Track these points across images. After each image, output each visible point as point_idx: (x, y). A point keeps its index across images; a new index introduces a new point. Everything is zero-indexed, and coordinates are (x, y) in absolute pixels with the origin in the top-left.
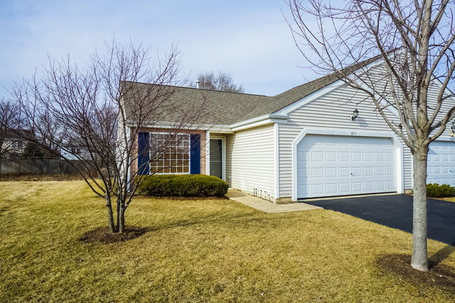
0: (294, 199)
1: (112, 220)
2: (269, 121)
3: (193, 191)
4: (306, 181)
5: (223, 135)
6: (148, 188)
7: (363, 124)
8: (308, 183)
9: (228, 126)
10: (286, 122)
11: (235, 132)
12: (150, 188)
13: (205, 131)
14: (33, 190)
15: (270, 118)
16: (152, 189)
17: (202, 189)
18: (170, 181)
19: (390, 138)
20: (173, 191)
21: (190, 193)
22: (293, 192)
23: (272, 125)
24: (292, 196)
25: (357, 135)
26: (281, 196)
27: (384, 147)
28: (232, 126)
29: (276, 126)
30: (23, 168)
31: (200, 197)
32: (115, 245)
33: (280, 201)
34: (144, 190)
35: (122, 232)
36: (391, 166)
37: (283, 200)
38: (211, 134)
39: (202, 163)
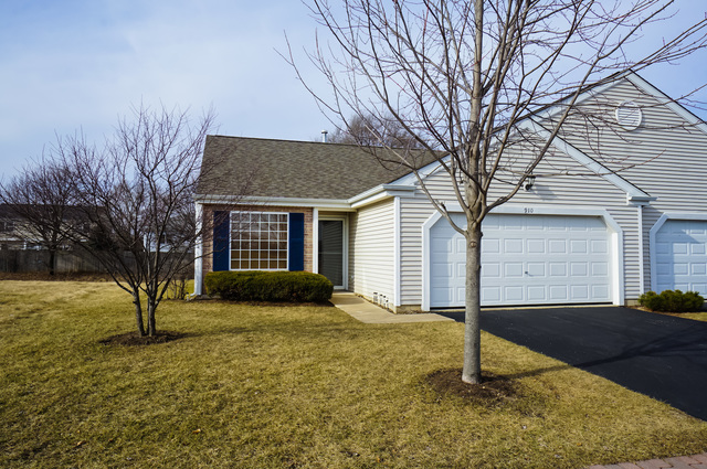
0: (425, 307)
1: (141, 320)
2: (384, 195)
3: (280, 294)
4: (447, 282)
5: (345, 213)
6: (219, 289)
7: (547, 195)
8: (450, 285)
9: (345, 201)
10: (412, 195)
11: (359, 209)
12: (222, 288)
13: (312, 209)
14: (83, 292)
15: (385, 190)
16: (225, 291)
17: (293, 292)
18: (249, 280)
19: (599, 217)
20: (253, 293)
21: (277, 296)
22: (423, 298)
23: (390, 200)
24: (422, 303)
25: (534, 213)
26: (404, 303)
27: (589, 232)
28: (350, 201)
29: (397, 201)
30: (86, 263)
31: (291, 302)
32: (136, 347)
33: (402, 310)
34: (214, 292)
35: (151, 335)
36: (603, 261)
37: (407, 309)
38: (320, 213)
39: (307, 255)
